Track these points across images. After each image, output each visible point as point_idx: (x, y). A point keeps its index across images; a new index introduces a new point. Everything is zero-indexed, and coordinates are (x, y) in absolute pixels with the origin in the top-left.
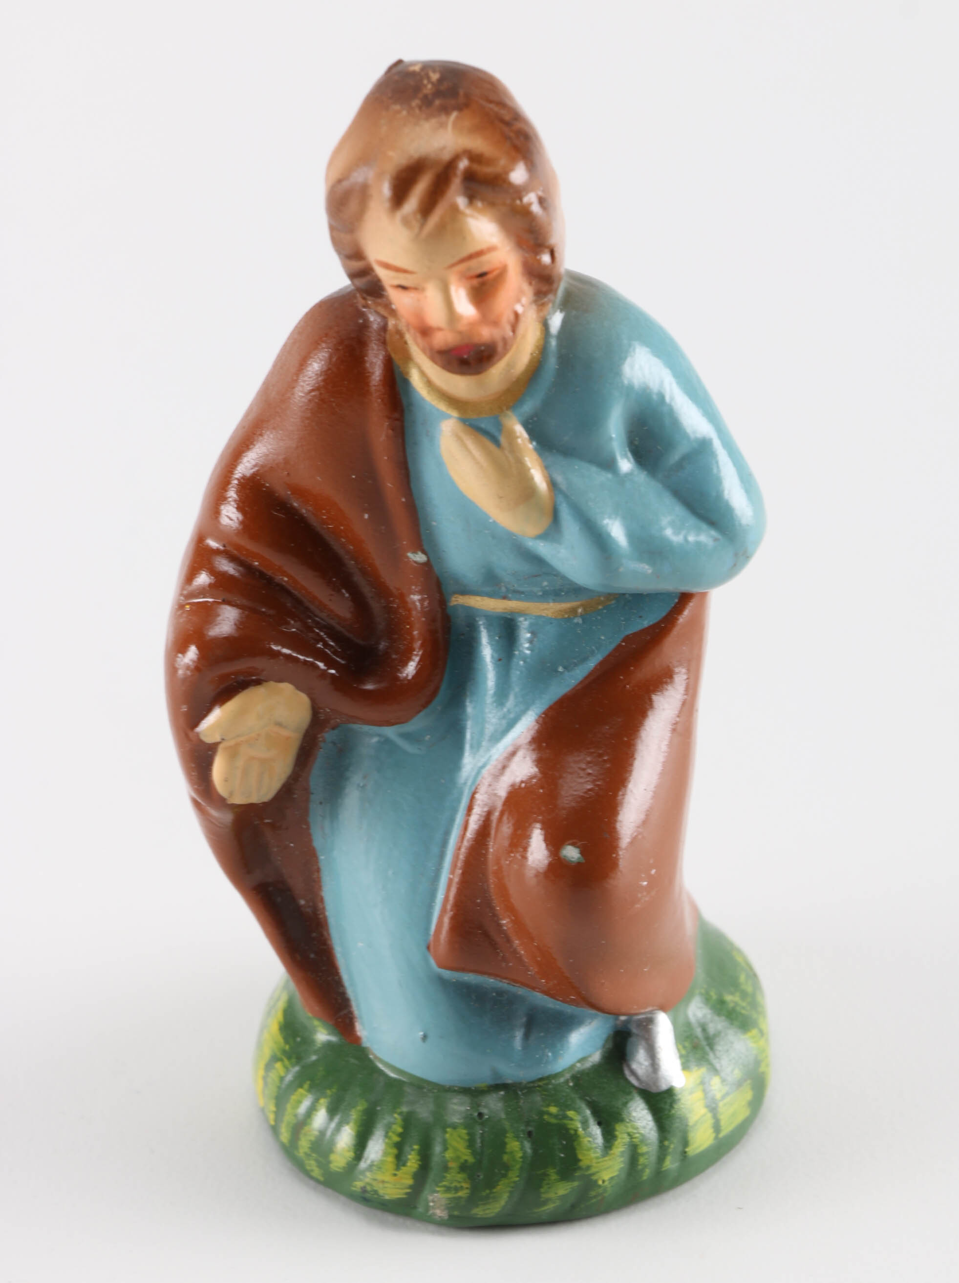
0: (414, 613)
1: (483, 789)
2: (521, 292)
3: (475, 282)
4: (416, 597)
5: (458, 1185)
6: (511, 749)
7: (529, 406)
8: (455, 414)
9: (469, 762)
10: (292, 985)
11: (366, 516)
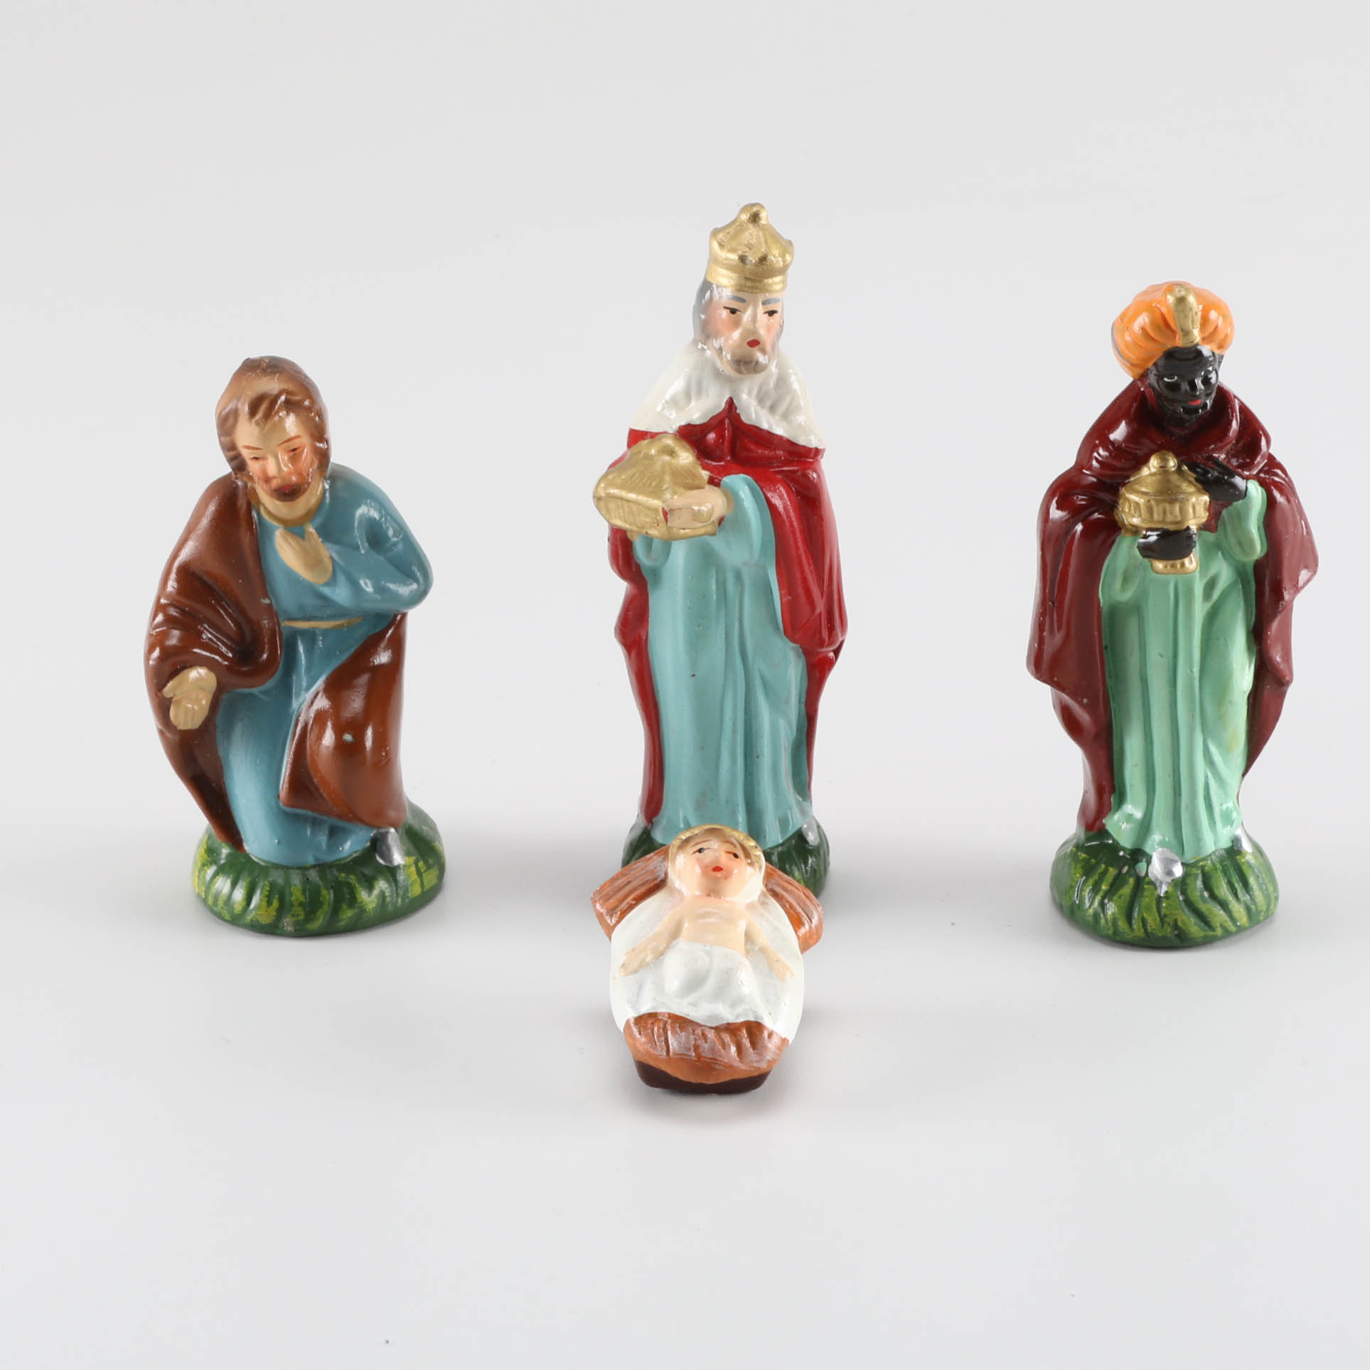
0: (265, 630)
1: (302, 715)
2: (313, 461)
3: (291, 454)
4: (266, 622)
5: (299, 913)
6: (315, 693)
7: (318, 520)
8: (282, 526)
9: (295, 704)
10: (211, 827)
11: (240, 581)
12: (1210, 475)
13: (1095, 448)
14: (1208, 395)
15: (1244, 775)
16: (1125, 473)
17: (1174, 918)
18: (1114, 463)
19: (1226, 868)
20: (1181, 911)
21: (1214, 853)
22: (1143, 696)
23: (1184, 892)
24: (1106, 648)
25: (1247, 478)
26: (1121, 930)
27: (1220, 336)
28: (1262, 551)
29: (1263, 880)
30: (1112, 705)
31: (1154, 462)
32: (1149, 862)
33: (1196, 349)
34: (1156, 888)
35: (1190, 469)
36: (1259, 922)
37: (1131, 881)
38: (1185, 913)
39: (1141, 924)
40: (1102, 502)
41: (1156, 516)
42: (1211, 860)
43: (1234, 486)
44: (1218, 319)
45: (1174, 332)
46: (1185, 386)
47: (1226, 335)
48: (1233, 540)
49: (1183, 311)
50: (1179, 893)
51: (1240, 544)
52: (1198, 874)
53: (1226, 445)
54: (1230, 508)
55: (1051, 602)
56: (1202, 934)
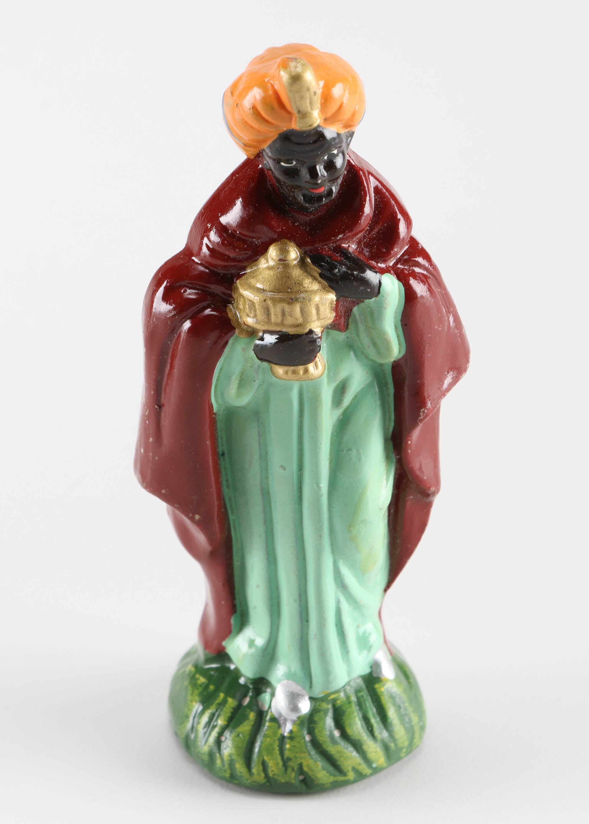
12: (337, 270)
13: (206, 233)
14: (333, 181)
15: (386, 590)
16: (240, 264)
17: (299, 762)
18: (227, 253)
19: (362, 700)
20: (307, 754)
21: (348, 684)
22: (264, 512)
23: (311, 732)
24: (223, 454)
25: (382, 271)
26: (239, 774)
27: (346, 115)
28: (400, 352)
29: (406, 709)
30: (231, 517)
31: (273, 252)
32: (273, 695)
33: (317, 131)
34: (279, 727)
35: (313, 262)
36: (399, 759)
37: (252, 716)
38: (312, 758)
39: (261, 768)
40: (214, 296)
41: (273, 318)
42: (345, 693)
43: (366, 282)
44: (343, 96)
45: (289, 113)
46: (305, 173)
47: (354, 114)
48: (366, 341)
49: (299, 91)
50: (306, 732)
51: (375, 345)
52: (328, 709)
53: (357, 234)
54: (362, 305)
55: (158, 405)
56: (331, 779)
